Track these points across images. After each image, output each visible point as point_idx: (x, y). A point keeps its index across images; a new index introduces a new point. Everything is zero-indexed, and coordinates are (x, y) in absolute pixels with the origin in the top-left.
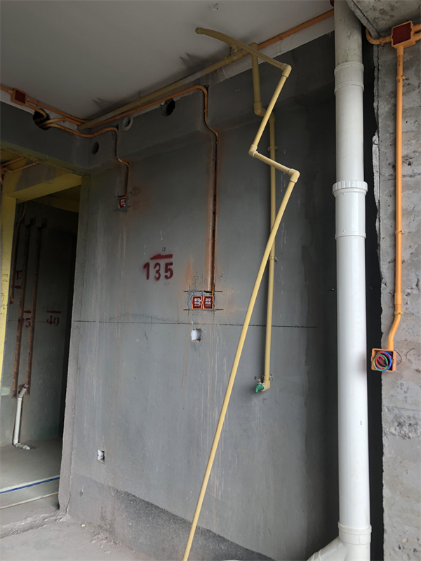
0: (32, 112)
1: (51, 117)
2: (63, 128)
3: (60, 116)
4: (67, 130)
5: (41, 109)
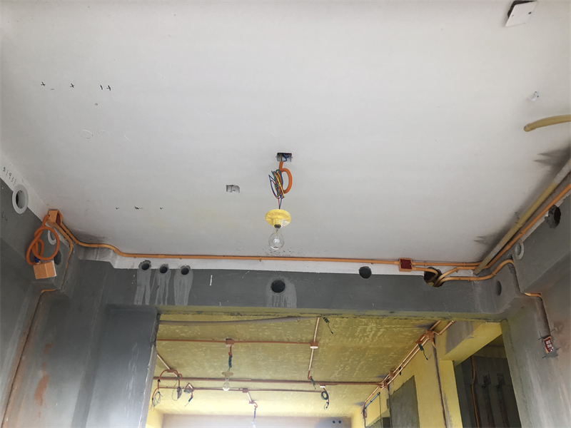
0: (422, 274)
1: (442, 272)
2: (457, 279)
3: (452, 268)
4: (462, 279)
5: (430, 268)
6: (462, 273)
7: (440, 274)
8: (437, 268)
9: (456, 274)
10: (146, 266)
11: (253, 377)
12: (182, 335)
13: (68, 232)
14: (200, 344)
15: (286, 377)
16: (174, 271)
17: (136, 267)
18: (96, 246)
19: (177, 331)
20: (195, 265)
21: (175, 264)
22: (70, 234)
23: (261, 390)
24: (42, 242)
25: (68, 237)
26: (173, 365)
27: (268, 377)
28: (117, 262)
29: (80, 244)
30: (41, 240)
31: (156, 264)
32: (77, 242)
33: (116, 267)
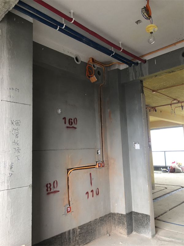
12: (168, 85)
13: (99, 63)
14: (178, 87)
16: (141, 63)
17: (128, 66)
18: (111, 64)
19: (165, 84)
20: (148, 58)
22: (100, 63)
24: (90, 70)
25: (100, 65)
26: (175, 98)
28: (121, 67)
29: (106, 65)
30: (89, 70)
32: (105, 65)
33: (121, 69)
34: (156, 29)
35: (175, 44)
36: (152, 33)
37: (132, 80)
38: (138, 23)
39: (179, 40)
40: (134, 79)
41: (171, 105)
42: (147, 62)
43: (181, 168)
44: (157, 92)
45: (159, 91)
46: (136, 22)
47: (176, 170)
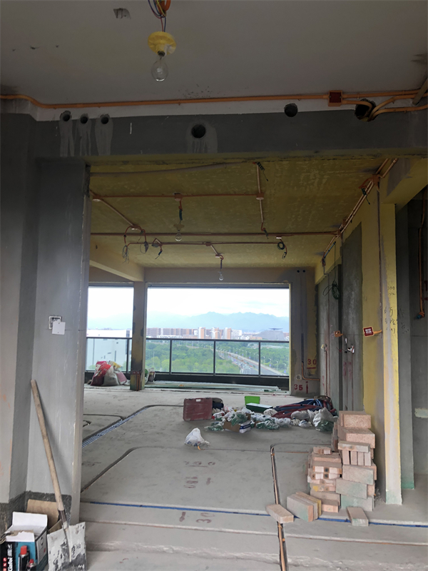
0: (353, 107)
1: (376, 103)
2: (394, 110)
3: (388, 98)
4: (397, 110)
5: (363, 100)
6: (399, 104)
7: (374, 106)
8: (371, 99)
9: (391, 105)
10: (66, 117)
11: (212, 231)
12: (132, 190)
14: (152, 199)
15: (243, 230)
16: (94, 120)
17: (58, 118)
18: (12, 97)
19: (126, 187)
20: (114, 112)
21: (94, 114)
23: (222, 243)
27: (226, 231)
28: (38, 114)
31: (76, 115)
33: (38, 120)
34: (173, 49)
35: (179, 101)
36: (161, 54)
37: (66, 155)
38: (120, 16)
39: (189, 97)
40: (72, 154)
41: (125, 236)
42: (110, 121)
43: (117, 374)
44: (103, 200)
45: (108, 199)
46: (114, 10)
47: (106, 380)
